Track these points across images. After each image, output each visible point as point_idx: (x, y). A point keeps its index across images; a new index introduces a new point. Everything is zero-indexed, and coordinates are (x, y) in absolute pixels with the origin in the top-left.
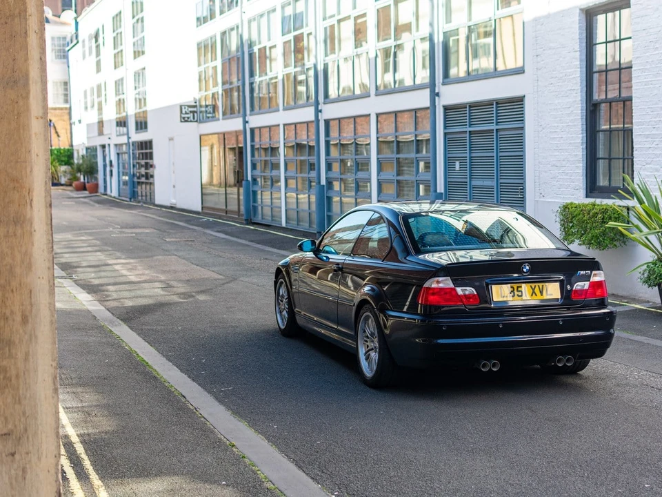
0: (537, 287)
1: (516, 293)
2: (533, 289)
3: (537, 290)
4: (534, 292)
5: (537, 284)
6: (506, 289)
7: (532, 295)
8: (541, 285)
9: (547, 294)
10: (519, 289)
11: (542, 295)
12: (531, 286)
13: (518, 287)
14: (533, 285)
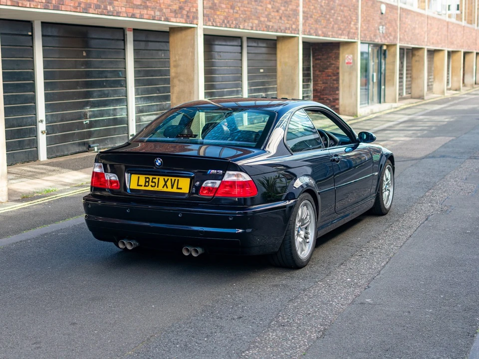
0: (169, 181)
1: (151, 183)
2: (166, 182)
3: (169, 183)
4: (165, 184)
5: (170, 178)
6: (142, 178)
7: (163, 187)
8: (173, 178)
9: (178, 188)
10: (154, 180)
11: (172, 188)
12: (164, 179)
13: (153, 178)
14: (166, 178)
